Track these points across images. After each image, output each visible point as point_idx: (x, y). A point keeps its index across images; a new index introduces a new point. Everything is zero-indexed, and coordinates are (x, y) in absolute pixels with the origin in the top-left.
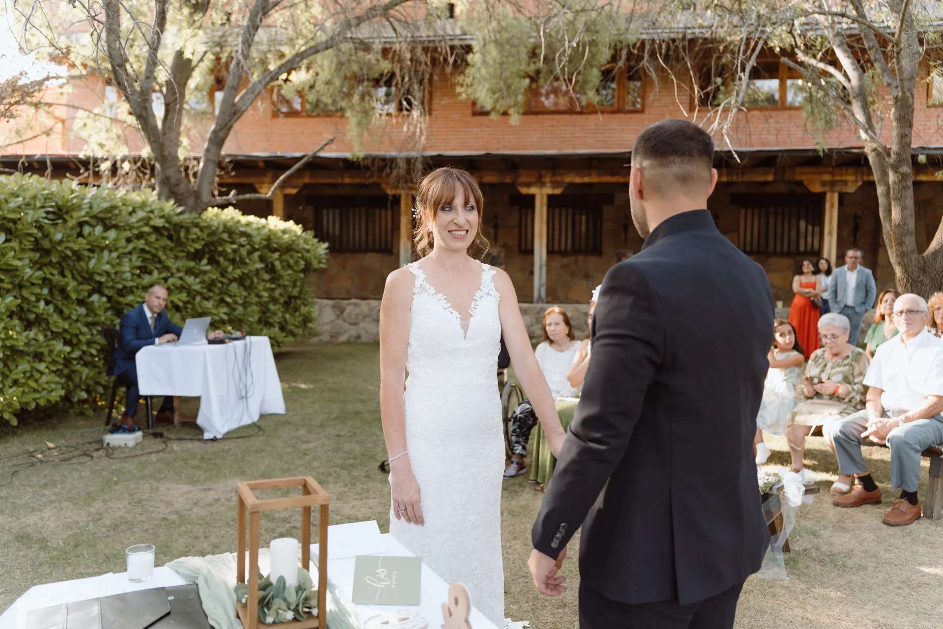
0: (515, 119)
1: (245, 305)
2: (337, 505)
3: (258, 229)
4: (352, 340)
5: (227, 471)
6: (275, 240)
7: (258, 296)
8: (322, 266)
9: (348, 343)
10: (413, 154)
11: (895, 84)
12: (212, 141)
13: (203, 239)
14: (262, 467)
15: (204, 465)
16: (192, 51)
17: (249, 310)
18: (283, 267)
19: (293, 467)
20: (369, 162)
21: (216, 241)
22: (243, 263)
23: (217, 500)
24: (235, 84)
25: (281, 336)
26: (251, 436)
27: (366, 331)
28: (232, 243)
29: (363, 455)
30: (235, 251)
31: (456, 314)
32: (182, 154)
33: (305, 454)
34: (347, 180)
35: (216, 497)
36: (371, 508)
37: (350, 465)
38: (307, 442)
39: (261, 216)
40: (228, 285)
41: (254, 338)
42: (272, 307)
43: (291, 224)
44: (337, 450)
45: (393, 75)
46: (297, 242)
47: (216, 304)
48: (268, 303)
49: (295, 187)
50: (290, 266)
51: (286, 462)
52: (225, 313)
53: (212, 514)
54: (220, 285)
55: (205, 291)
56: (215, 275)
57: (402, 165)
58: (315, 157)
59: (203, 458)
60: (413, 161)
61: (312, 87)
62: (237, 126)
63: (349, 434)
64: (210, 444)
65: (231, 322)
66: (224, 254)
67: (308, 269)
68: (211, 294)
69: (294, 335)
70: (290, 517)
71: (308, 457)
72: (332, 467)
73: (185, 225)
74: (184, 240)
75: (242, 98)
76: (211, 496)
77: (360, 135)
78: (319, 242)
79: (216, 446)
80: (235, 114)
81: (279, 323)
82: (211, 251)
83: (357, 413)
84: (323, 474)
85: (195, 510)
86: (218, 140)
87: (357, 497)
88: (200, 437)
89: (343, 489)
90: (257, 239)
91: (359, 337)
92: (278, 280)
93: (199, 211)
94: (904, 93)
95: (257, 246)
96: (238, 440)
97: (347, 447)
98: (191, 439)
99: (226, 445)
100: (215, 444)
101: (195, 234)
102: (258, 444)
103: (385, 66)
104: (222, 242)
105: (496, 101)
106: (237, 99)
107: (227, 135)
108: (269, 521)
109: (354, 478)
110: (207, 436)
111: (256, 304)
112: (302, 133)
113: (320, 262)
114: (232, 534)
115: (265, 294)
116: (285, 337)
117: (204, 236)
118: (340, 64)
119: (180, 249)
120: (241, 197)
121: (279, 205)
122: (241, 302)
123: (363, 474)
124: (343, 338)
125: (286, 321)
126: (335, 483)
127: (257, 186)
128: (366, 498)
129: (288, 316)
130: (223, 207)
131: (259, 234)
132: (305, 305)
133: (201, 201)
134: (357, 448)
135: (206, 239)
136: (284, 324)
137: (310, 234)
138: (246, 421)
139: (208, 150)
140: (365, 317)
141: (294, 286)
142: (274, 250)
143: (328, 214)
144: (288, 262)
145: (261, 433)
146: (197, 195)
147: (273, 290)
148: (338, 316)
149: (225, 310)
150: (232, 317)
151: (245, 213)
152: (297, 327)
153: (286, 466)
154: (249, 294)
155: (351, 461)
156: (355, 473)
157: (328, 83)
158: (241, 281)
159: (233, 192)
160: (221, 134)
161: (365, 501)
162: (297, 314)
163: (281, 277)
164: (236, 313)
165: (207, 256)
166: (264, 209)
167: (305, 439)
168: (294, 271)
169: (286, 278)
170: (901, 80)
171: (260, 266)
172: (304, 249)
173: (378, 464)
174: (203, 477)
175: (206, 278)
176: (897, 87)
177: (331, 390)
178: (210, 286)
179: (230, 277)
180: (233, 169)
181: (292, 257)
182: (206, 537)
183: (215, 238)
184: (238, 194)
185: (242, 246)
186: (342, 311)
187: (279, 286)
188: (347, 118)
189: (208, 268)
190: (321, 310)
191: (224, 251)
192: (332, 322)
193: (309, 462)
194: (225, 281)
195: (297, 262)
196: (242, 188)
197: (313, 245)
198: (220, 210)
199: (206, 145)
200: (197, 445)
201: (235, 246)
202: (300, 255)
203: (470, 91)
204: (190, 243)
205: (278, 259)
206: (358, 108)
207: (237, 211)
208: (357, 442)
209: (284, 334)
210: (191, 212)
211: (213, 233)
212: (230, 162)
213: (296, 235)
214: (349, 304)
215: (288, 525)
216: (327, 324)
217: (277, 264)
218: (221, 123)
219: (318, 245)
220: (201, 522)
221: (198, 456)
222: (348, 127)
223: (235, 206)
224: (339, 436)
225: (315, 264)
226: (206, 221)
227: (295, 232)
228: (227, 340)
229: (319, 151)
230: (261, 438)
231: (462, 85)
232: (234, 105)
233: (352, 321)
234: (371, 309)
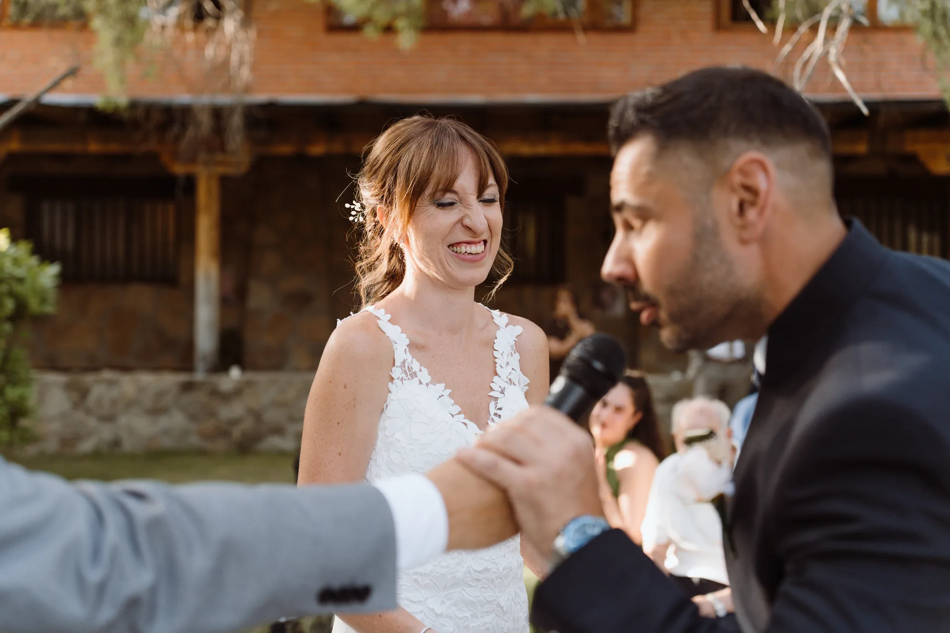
0: (407, 39)
4: (104, 448)
8: (49, 309)
9: (96, 455)
10: (224, 99)
20: (140, 113)
27: (131, 432)
31: (473, 427)
34: (94, 147)
57: (206, 121)
58: (37, 103)
60: (226, 112)
67: (20, 314)
77: (120, 64)
78: (42, 262)
91: (116, 443)
105: (373, 5)
113: (43, 301)
124: (86, 446)
132: (15, 384)
137: (23, 248)
140: (129, 405)
143: (52, 211)
148: (76, 405)
172: (13, 276)
186: (81, 394)
188: (93, 33)
190: (43, 392)
192: (63, 415)
197: (30, 269)
202: (5, 288)
206: (116, 12)
214: (97, 381)
216: (52, 419)
219: (38, 269)
222: (95, 48)
225: (34, 305)
229: (46, 92)
233: (103, 413)
234: (141, 390)
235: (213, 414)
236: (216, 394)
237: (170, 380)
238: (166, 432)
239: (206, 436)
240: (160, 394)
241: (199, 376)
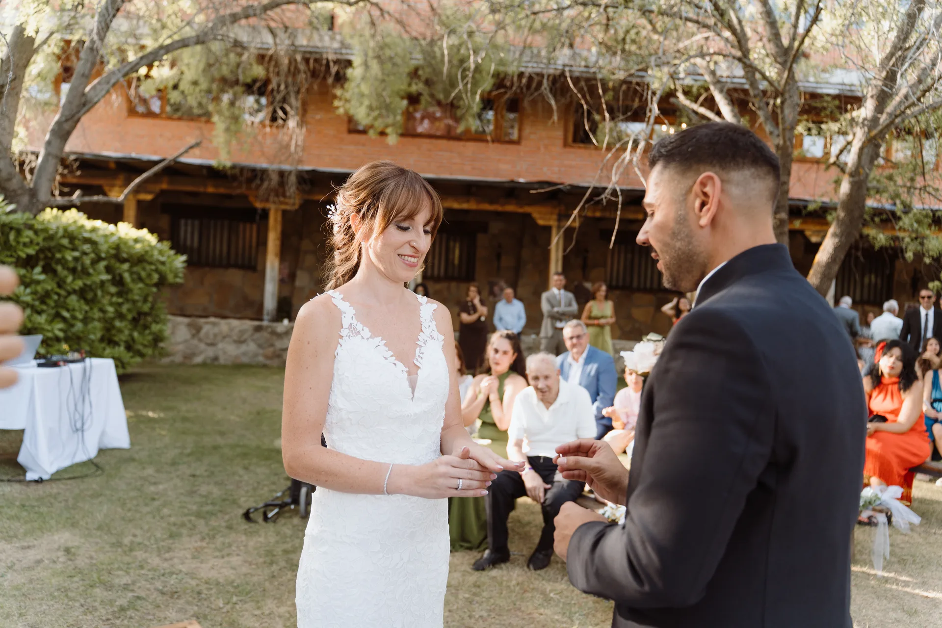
0: (392, 139)
1: (86, 320)
2: (193, 566)
3: (106, 236)
4: (209, 361)
5: (53, 522)
6: (126, 250)
7: (102, 310)
8: (179, 280)
9: (204, 365)
10: (286, 167)
11: (776, 132)
12: (53, 132)
13: (38, 244)
14: (99, 517)
15: (25, 514)
16: (35, 28)
17: (90, 326)
18: (133, 280)
19: (138, 516)
20: (237, 171)
21: (54, 247)
22: (85, 273)
23: (39, 562)
24: (87, 72)
25: (126, 356)
26: (86, 476)
27: (225, 353)
28: (74, 249)
29: (224, 500)
30: (76, 259)
31: (400, 365)
32: (16, 147)
33: (153, 499)
34: (211, 190)
35: (39, 557)
36: (234, 568)
37: (207, 512)
38: (155, 484)
39: (109, 222)
40: (66, 297)
41: (96, 361)
42: (118, 324)
43: (144, 233)
44: (192, 493)
45: (267, 82)
46: (150, 253)
47: (50, 318)
48: (113, 319)
49: (149, 192)
50: (140, 279)
51: (129, 510)
52: (61, 330)
53: (31, 581)
54: (56, 297)
55: (37, 303)
56: (50, 286)
57: (275, 178)
58: (175, 161)
59: (23, 506)
60: (286, 174)
61: (175, 87)
62: (85, 119)
63: (206, 474)
64: (33, 487)
65: (67, 339)
66: (63, 262)
67: (162, 282)
68: (44, 307)
69: (142, 355)
70: (134, 583)
71: (156, 503)
72: (186, 515)
73: (14, 225)
74: (13, 243)
75: (94, 88)
76: (32, 555)
77: (228, 143)
78: (176, 253)
79: (40, 489)
80: (84, 105)
81: (126, 342)
82: (46, 258)
83: (216, 448)
84: (175, 524)
85: (9, 576)
86: (62, 132)
87: (217, 554)
88: (22, 478)
89: (199, 544)
90: (104, 247)
91: (216, 359)
92: (127, 293)
93: (34, 211)
94: (785, 142)
95: (103, 255)
96: (69, 482)
97: (204, 489)
98: (9, 481)
99: (54, 488)
100: (40, 486)
101: (27, 237)
102: (94, 486)
103: (259, 71)
104: (61, 248)
105: (375, 119)
106: (87, 89)
107: (74, 127)
108: (106, 590)
109: (214, 529)
110: (30, 476)
111: (99, 320)
112: (161, 136)
113: (176, 276)
114: (58, 609)
115: (111, 309)
116: (132, 357)
117: (40, 240)
118: (209, 66)
119: (9, 253)
120: (87, 199)
121: (131, 211)
122: (80, 316)
123: (224, 524)
124: (198, 360)
125: (133, 339)
126: (190, 536)
127: (106, 189)
128: (228, 555)
129: (136, 334)
130: (64, 208)
131: (106, 242)
132: (157, 323)
133: (38, 201)
134: (216, 492)
135: (42, 244)
136: (131, 343)
137: (166, 245)
138: (81, 457)
139: (49, 143)
140: (224, 337)
141: (145, 300)
142: (124, 261)
143: (186, 225)
144: (138, 274)
145: (99, 472)
146: (33, 193)
147: (120, 305)
148: (193, 336)
149: (61, 325)
150: (70, 334)
151: (91, 216)
152: (145, 346)
153: (129, 514)
154: (91, 309)
155: (209, 508)
156: (214, 523)
157: (195, 83)
158: (82, 294)
159: (78, 193)
160: (66, 126)
161: (226, 559)
162: (147, 332)
163: (130, 291)
164: (74, 330)
165: (41, 263)
166: (113, 214)
167: (153, 480)
168: (147, 285)
169: (136, 291)
170: (784, 129)
171: (105, 277)
172: (158, 261)
173: (242, 511)
174: (22, 530)
175: (39, 288)
176: (778, 136)
177: (185, 419)
178: (44, 298)
179: (69, 288)
180: (78, 168)
181: (144, 269)
182: (21, 615)
183: (52, 244)
184: (83, 195)
185: (85, 253)
186: (198, 329)
187: (127, 300)
188: (213, 123)
189: (42, 277)
190: (174, 327)
191: (63, 258)
192: (186, 341)
193: (158, 510)
194: (63, 293)
195: (149, 276)
196: (88, 190)
197: (169, 257)
198: (60, 212)
199: (47, 137)
200: (17, 487)
201: (77, 254)
202: (153, 267)
203: (348, 106)
204: (21, 247)
205: (128, 271)
206: (227, 113)
207: (81, 214)
208: (216, 483)
209: (131, 354)
210: (24, 212)
211: (51, 238)
212: (76, 160)
213: (150, 246)
214: (207, 323)
215: (130, 595)
216: (179, 343)
217: (126, 276)
218: (67, 113)
219: (174, 257)
220: (16, 593)
221: (17, 503)
222: (214, 133)
223: (79, 209)
224: (194, 476)
225: (170, 278)
226: (42, 223)
227: (148, 241)
228: (61, 363)
229: (181, 155)
230: (98, 479)
231: (340, 99)
232: (83, 94)
233: (209, 341)
234: (232, 329)
235: (272, 345)
236: (274, 333)
237: (249, 324)
238: (244, 354)
239: (267, 357)
240: (242, 332)
241: (265, 323)
